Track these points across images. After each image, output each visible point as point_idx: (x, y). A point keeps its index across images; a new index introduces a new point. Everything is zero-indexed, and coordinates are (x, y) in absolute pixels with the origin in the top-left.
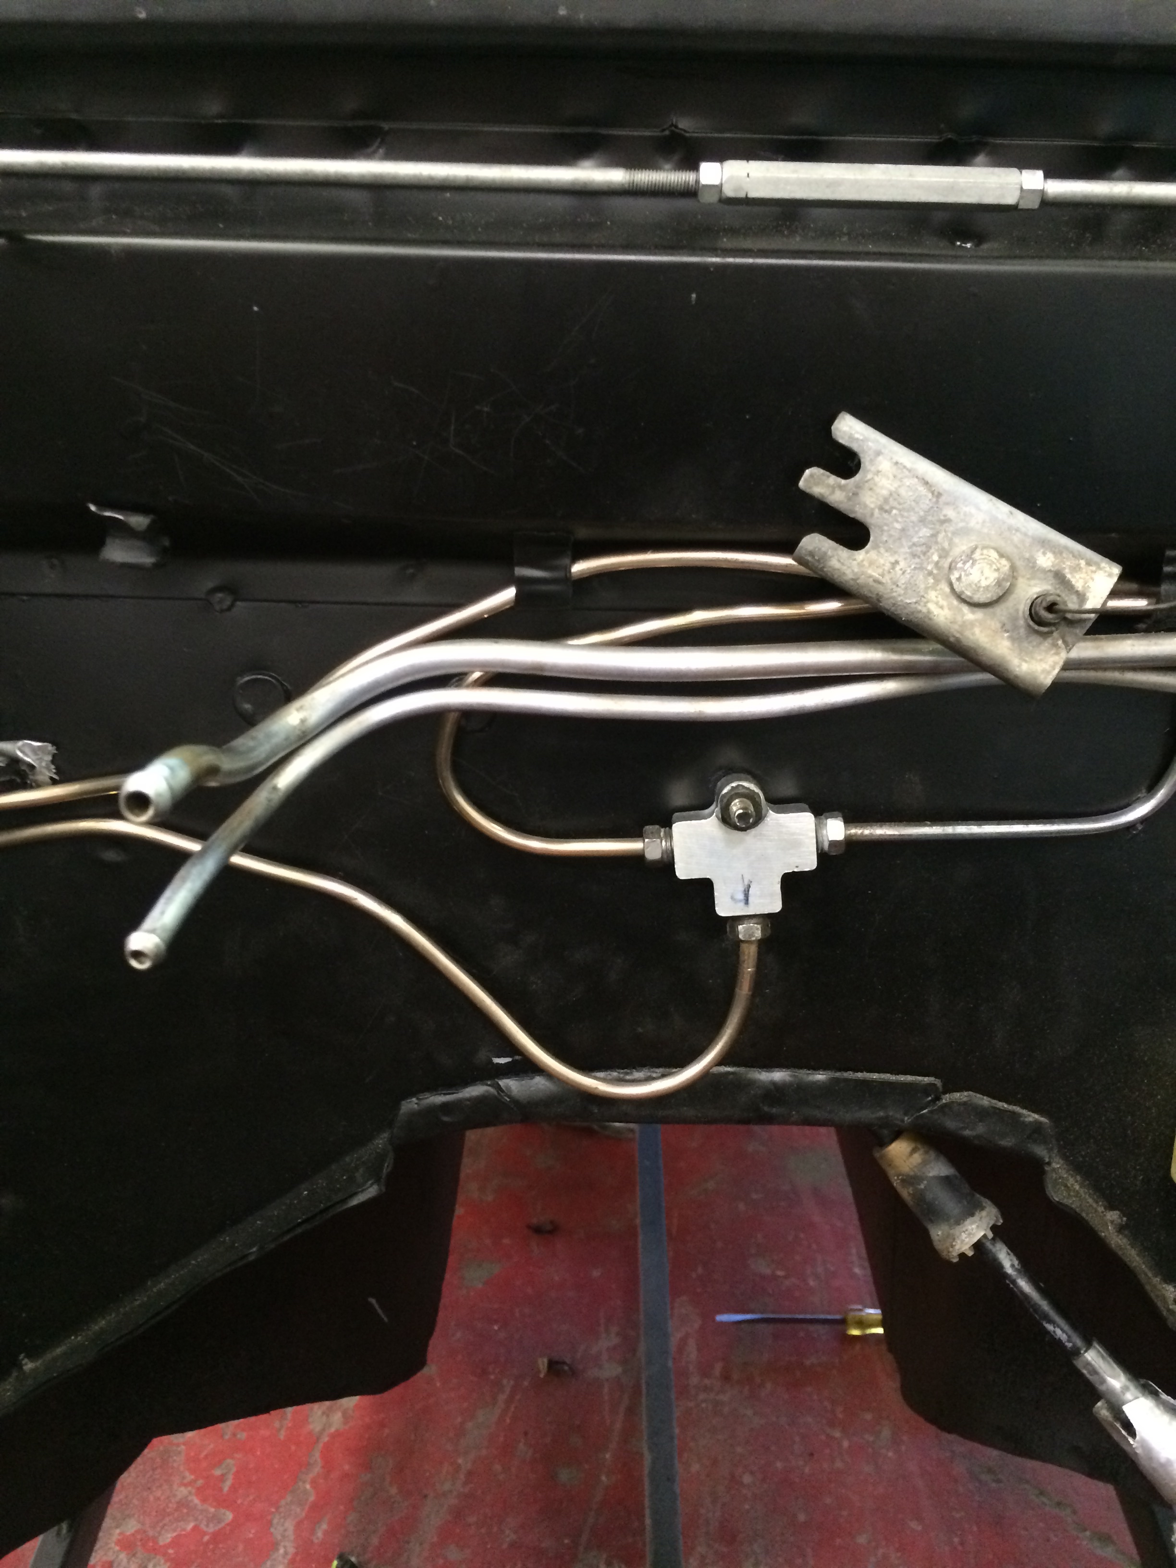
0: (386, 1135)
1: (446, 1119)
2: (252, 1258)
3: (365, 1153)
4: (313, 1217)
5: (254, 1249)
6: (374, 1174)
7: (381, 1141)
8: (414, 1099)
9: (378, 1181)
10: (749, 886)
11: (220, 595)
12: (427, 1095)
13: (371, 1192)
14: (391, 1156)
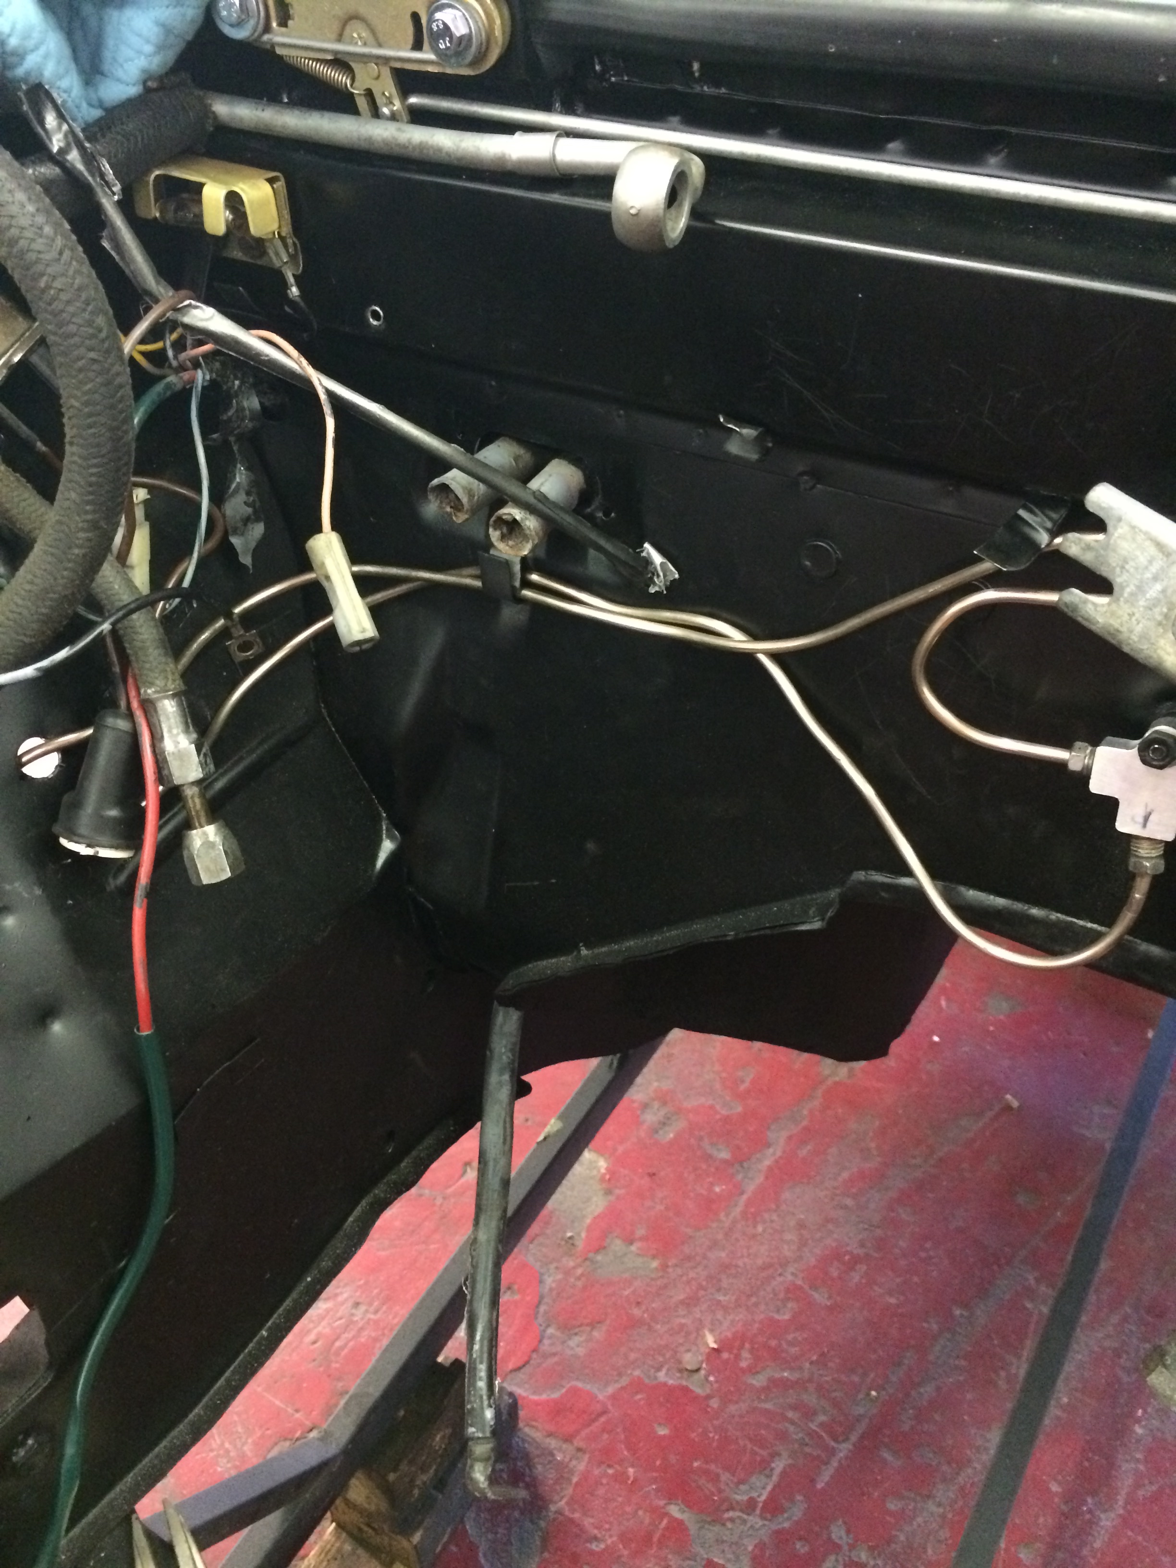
0: (838, 890)
1: (883, 894)
2: (729, 938)
3: (820, 897)
4: (775, 927)
5: (732, 933)
6: (822, 914)
7: (834, 894)
8: (863, 873)
9: (823, 920)
10: (1150, 814)
11: (805, 478)
12: (873, 873)
13: (816, 925)
14: (836, 906)
